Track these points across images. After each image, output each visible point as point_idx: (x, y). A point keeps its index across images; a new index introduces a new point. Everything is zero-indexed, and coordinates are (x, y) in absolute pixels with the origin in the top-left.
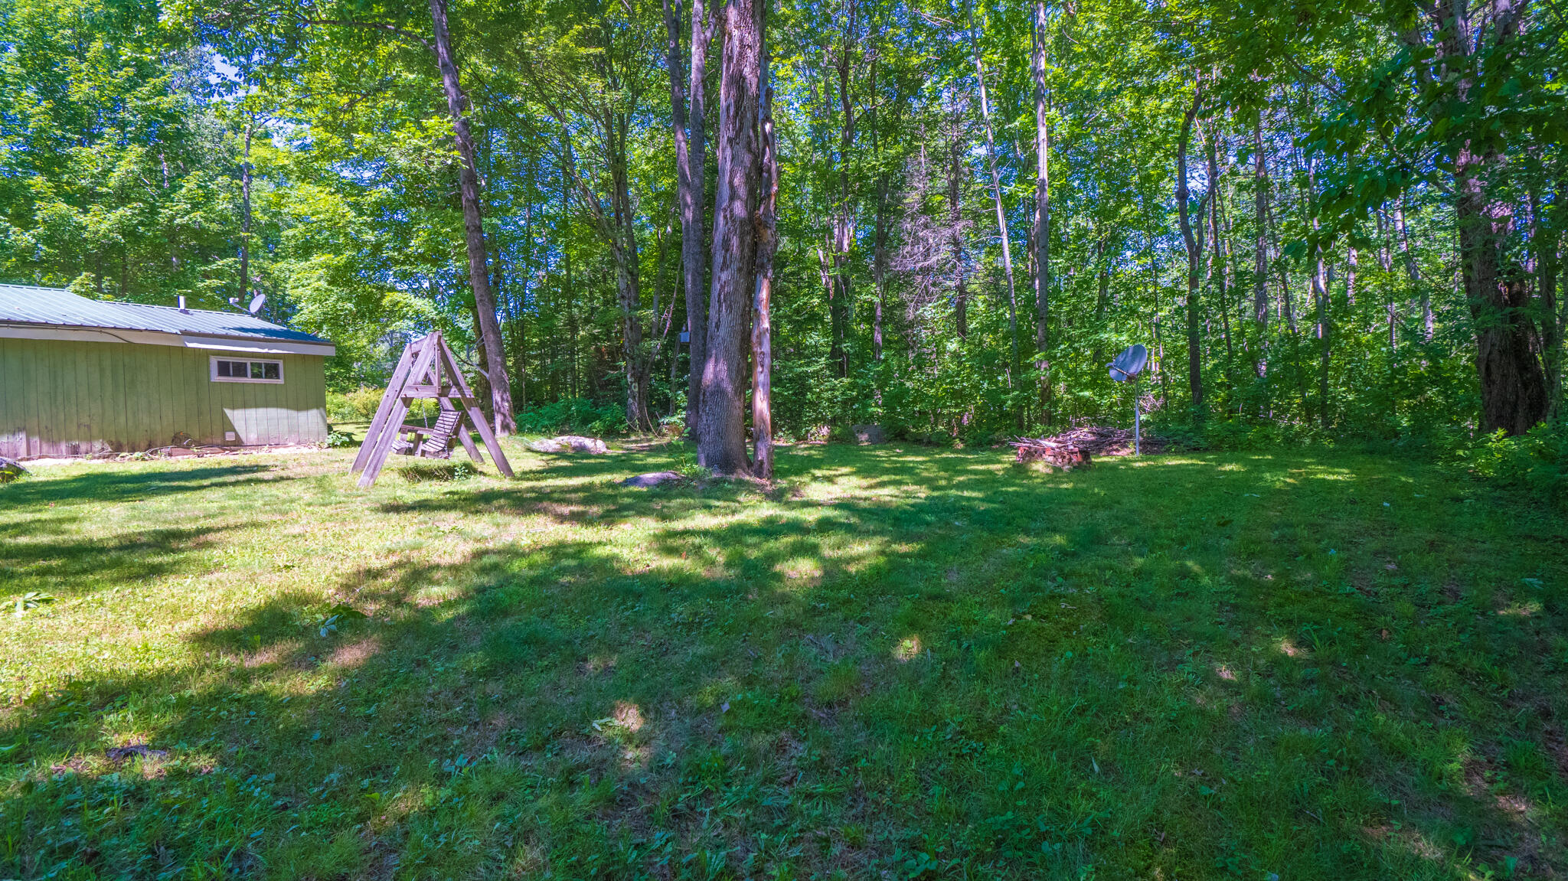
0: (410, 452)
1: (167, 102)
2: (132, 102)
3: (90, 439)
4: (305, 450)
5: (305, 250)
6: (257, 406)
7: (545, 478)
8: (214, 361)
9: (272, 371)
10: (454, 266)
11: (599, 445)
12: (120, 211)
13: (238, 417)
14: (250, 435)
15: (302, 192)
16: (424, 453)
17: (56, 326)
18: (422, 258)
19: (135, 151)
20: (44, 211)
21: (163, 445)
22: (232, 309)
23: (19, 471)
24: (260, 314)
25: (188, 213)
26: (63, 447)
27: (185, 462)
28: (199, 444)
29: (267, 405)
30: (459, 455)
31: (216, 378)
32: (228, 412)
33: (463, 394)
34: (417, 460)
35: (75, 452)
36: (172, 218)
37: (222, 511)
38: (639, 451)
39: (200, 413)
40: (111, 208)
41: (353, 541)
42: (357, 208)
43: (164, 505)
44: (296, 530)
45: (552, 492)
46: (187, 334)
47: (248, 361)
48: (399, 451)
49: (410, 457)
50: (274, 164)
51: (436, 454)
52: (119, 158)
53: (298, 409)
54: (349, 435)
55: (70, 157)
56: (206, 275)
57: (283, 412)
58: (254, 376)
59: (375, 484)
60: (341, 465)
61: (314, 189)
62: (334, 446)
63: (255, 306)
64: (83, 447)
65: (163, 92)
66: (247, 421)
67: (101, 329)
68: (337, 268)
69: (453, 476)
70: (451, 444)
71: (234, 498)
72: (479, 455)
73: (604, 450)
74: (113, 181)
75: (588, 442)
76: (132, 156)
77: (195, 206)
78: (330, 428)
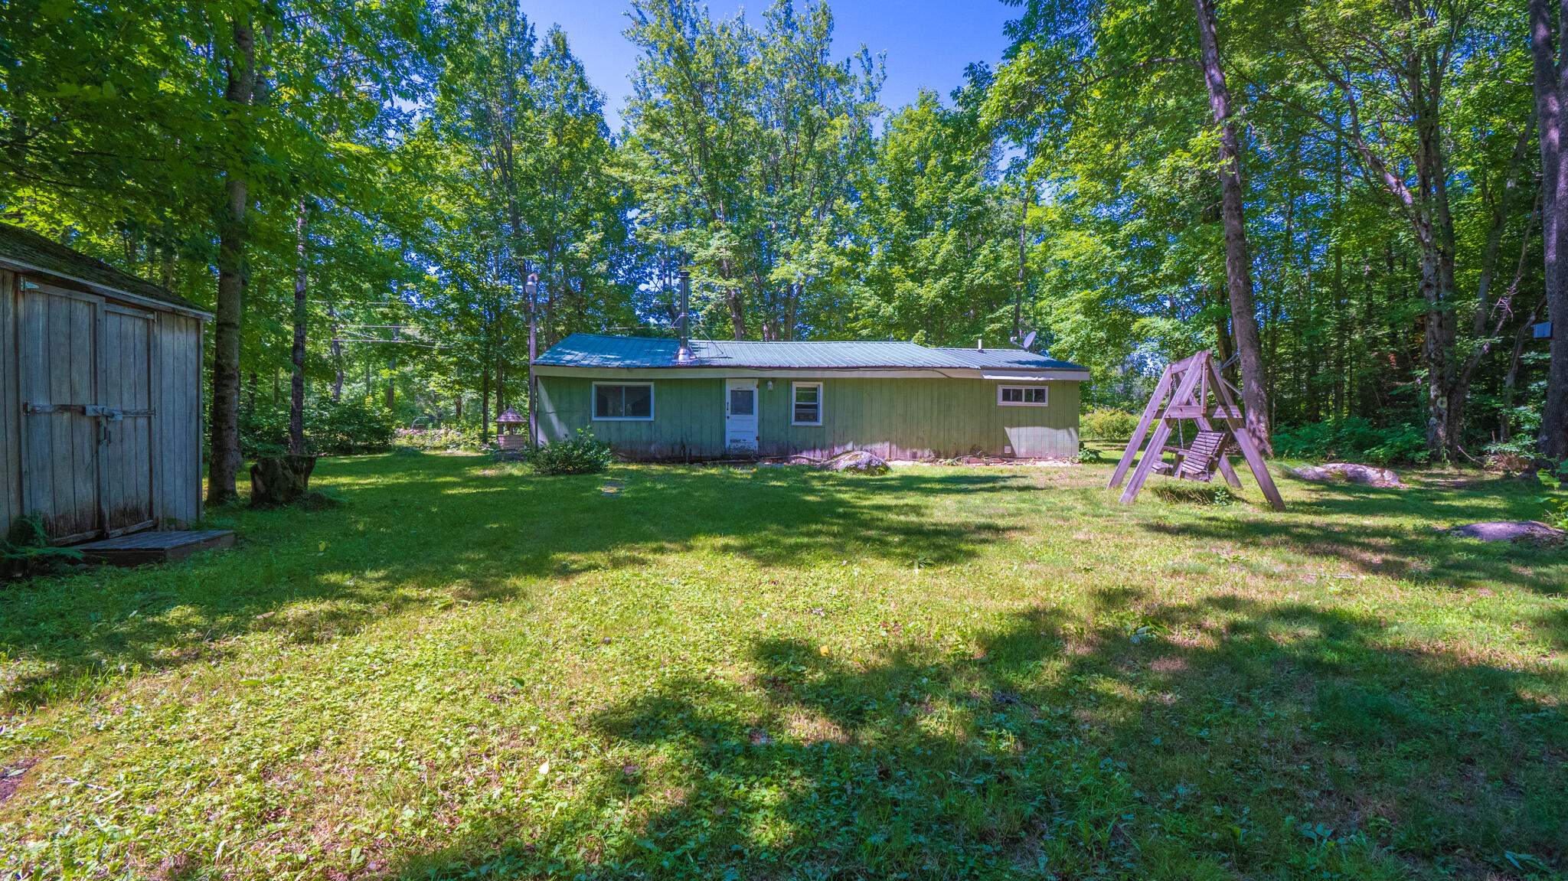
0: (1169, 472)
1: (972, 192)
2: (952, 197)
3: (923, 448)
4: (1061, 464)
5: (1062, 289)
6: (1027, 425)
7: (1326, 513)
8: (1000, 389)
9: (1039, 395)
10: (1203, 281)
11: (1387, 478)
12: (942, 282)
13: (1012, 433)
14: (1021, 450)
15: (1066, 241)
16: (1183, 474)
17: (909, 368)
18: (1170, 279)
19: (952, 233)
20: (900, 289)
21: (965, 455)
22: (1012, 347)
23: (887, 468)
24: (1032, 349)
25: (983, 274)
26: (908, 453)
27: (978, 469)
28: (987, 455)
29: (1034, 425)
30: (1218, 479)
31: (1001, 403)
32: (1007, 429)
33: (1230, 414)
34: (1174, 481)
35: (914, 457)
36: (973, 281)
37: (1018, 513)
38: (1447, 488)
39: (989, 431)
40: (936, 280)
41: (1137, 554)
42: (1112, 244)
43: (978, 502)
44: (1082, 537)
45: (1349, 533)
46: (985, 369)
47: (1023, 388)
48: (1159, 471)
49: (1170, 478)
50: (1046, 219)
51: (1196, 476)
52: (943, 242)
53: (1057, 428)
54: (1096, 452)
55: (914, 247)
56: (992, 321)
57: (1045, 430)
58: (1028, 399)
59: (1135, 501)
60: (1097, 480)
61: (1076, 235)
62: (1083, 461)
63: (1027, 344)
64: (919, 454)
65: (971, 185)
66: (1020, 437)
67: (933, 368)
68: (1091, 302)
69: (1213, 500)
70: (1211, 467)
71: (1024, 501)
72: (1236, 481)
73: (1395, 483)
74: (938, 260)
75: (1372, 473)
76: (950, 238)
77: (988, 268)
78: (1081, 445)
